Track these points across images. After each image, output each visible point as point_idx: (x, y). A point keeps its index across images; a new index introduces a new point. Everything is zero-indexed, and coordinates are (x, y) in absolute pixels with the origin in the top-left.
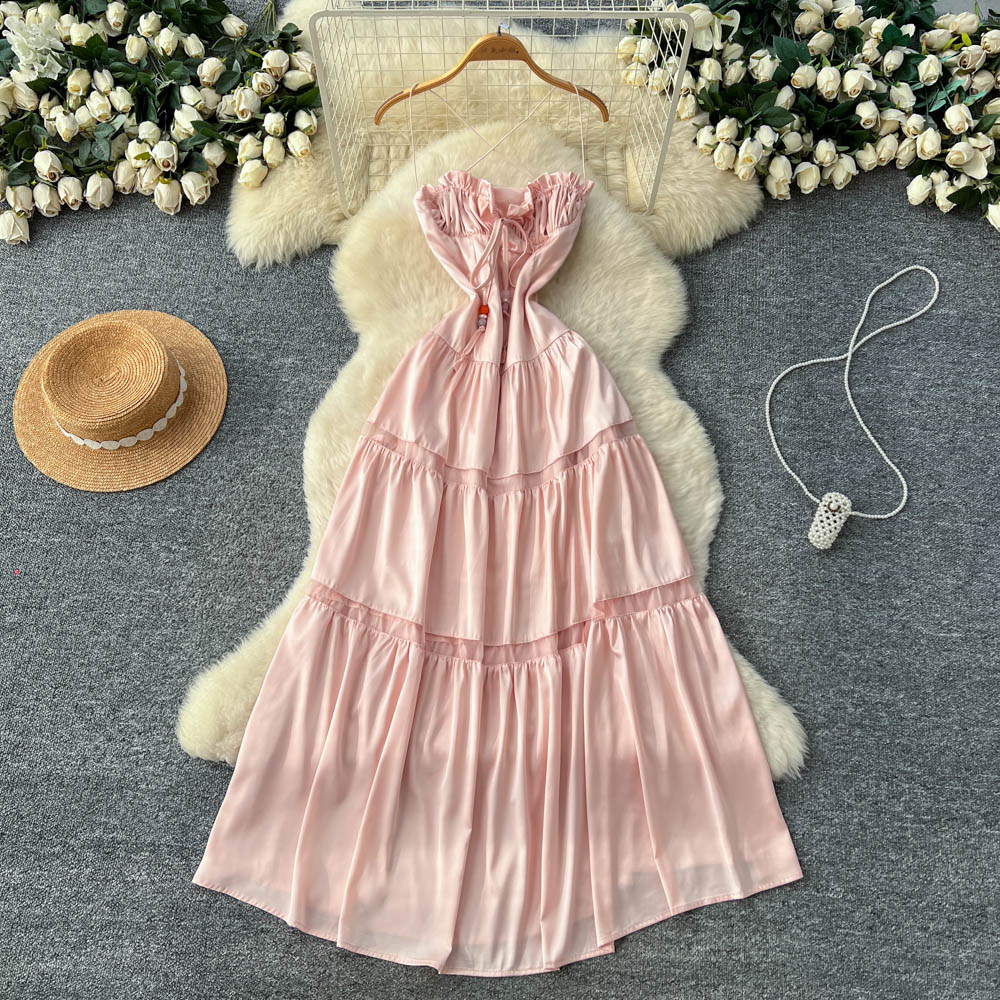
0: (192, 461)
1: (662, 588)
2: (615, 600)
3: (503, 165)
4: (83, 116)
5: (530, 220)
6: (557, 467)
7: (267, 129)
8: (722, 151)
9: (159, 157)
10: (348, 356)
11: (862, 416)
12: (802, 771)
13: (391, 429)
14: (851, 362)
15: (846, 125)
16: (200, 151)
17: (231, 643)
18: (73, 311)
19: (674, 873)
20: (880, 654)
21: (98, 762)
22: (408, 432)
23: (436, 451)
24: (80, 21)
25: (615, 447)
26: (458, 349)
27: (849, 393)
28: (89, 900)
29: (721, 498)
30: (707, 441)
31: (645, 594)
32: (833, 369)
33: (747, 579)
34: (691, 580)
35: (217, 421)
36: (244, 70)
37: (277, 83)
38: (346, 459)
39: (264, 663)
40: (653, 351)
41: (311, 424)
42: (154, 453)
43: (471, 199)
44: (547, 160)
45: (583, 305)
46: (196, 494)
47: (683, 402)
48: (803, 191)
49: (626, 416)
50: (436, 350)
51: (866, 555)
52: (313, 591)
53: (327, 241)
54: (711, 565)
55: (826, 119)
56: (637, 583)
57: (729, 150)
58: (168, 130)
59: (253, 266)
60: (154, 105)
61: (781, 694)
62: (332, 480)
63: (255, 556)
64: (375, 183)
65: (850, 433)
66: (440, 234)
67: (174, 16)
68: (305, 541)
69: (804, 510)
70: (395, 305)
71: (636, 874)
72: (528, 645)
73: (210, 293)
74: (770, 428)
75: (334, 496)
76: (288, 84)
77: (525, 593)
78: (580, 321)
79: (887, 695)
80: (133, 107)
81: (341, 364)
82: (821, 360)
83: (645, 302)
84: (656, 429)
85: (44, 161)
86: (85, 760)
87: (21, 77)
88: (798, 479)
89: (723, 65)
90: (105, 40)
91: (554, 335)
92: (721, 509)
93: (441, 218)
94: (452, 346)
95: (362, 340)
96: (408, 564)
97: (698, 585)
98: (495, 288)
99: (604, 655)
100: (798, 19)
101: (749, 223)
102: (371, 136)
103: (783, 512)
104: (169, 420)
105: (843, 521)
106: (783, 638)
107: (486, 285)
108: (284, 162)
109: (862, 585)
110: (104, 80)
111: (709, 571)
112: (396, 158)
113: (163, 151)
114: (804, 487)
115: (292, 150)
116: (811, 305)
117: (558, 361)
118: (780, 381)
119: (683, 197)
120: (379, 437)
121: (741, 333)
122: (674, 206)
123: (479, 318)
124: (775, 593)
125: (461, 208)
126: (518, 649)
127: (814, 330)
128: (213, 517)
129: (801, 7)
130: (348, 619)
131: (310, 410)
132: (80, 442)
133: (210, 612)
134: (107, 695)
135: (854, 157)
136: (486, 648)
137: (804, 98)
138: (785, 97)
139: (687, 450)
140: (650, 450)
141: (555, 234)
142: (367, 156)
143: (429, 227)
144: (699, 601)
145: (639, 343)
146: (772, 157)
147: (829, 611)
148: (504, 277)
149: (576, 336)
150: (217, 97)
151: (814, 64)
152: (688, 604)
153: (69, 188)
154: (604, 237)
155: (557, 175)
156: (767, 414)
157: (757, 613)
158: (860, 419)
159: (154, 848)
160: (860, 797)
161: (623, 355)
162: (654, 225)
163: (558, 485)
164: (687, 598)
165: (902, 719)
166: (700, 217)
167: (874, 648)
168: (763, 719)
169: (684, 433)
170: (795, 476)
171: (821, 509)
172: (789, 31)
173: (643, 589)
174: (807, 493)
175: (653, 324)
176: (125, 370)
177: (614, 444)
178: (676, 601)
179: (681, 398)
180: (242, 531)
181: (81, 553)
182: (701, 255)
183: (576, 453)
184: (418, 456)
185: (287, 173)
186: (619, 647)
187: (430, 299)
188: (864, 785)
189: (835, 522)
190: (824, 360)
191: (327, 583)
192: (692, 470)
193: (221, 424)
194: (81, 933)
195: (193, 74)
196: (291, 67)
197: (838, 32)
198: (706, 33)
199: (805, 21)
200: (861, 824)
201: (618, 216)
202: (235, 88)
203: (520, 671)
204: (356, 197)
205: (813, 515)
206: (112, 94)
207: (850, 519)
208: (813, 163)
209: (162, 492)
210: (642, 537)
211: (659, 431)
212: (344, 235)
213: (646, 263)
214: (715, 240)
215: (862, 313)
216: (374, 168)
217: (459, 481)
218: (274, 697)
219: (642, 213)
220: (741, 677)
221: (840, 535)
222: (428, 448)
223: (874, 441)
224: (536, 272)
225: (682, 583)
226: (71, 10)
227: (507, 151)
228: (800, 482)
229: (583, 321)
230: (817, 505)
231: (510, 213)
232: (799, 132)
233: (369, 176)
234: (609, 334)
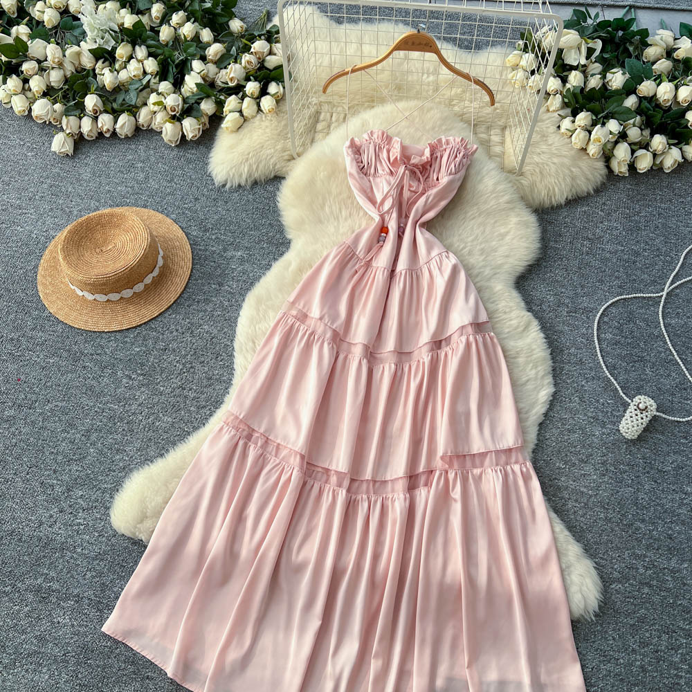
0: (157, 316)
1: (498, 452)
2: (458, 457)
3: (412, 130)
4: (123, 75)
5: (427, 169)
6: (425, 350)
7: (247, 92)
8: (578, 135)
9: (168, 104)
10: (282, 255)
11: (671, 341)
12: (596, 615)
13: (304, 307)
14: (666, 299)
15: (676, 125)
16: (199, 104)
17: (163, 452)
18: (93, 204)
19: (481, 683)
20: (671, 528)
21: (50, 527)
22: (315, 311)
23: (334, 327)
24: (132, 13)
25: (471, 338)
26: (361, 256)
27: (662, 322)
28: (24, 632)
29: (551, 390)
30: (545, 344)
31: (483, 455)
32: (650, 303)
33: (566, 455)
34: (521, 449)
35: (179, 291)
36: (238, 54)
37: (259, 63)
38: (268, 327)
39: (182, 469)
40: (510, 274)
41: (246, 299)
42: (131, 308)
43: (385, 151)
44: (446, 129)
45: (460, 235)
46: (156, 340)
47: (529, 314)
48: (638, 171)
49: (483, 317)
50: (345, 255)
51: (665, 448)
52: (227, 419)
53: (279, 174)
54: (539, 440)
55: (661, 119)
56: (477, 446)
57: (584, 134)
58: (180, 88)
59: (224, 186)
60: (172, 70)
61: (585, 550)
62: (256, 341)
63: (191, 390)
64: (319, 136)
65: (661, 353)
66: (358, 173)
67: (197, 15)
68: (229, 383)
69: (617, 407)
70: (321, 222)
71: (450, 680)
72: (385, 482)
73: (191, 201)
74: (596, 341)
75: (255, 352)
76: (266, 64)
77: (387, 442)
78: (456, 246)
79: (673, 563)
80: (158, 72)
81: (275, 259)
82: (642, 295)
83: (508, 238)
84: (507, 330)
85: (91, 101)
86: (41, 524)
87: (86, 46)
88: (615, 382)
89: (586, 77)
90: (148, 28)
91: (435, 253)
92: (551, 398)
93: (362, 162)
94: (357, 253)
95: (292, 244)
96: (301, 407)
97: (526, 454)
98: (394, 215)
99: (444, 498)
100: (646, 50)
101: (595, 191)
102: (320, 104)
103: (600, 407)
104: (145, 285)
105: (648, 419)
106: (590, 504)
107: (388, 212)
108: (256, 116)
109: (660, 471)
110: (141, 52)
111: (537, 445)
112: (336, 121)
113: (172, 100)
114: (619, 389)
115: (262, 108)
116: (637, 254)
117: (436, 272)
118: (608, 307)
119: (545, 165)
120: (294, 312)
121: (580, 268)
122: (537, 171)
123: (380, 236)
124: (588, 468)
125: (377, 156)
126: (377, 485)
127: (639, 273)
128: (165, 357)
129: (649, 43)
130: (250, 444)
131: (248, 289)
132: (80, 293)
133: (151, 427)
134: (66, 478)
135: (681, 149)
136: (352, 480)
137: (645, 104)
138: (631, 102)
139: (529, 349)
140: (501, 345)
141: (444, 180)
142: (316, 117)
143: (352, 167)
144: (526, 466)
145: (500, 266)
146: (616, 143)
147: (630, 489)
148: (402, 209)
149: (451, 255)
150: (217, 70)
151: (655, 80)
152: (517, 468)
153: (105, 121)
154: (481, 187)
155: (451, 139)
156: (595, 330)
157: (571, 483)
158: (669, 343)
159: (78, 599)
160: (643, 644)
161: (486, 273)
162: (521, 184)
163: (424, 363)
164: (516, 462)
165: (685, 584)
166: (556, 181)
167: (666, 523)
168: (568, 567)
169: (528, 336)
170: (613, 380)
171: (632, 408)
172: (638, 57)
173: (481, 451)
174: (622, 394)
175: (512, 254)
176: (119, 245)
177: (471, 336)
178: (507, 464)
179: (529, 311)
180: (184, 370)
181: (67, 372)
182: (555, 209)
183: (441, 341)
184: (320, 330)
185: (257, 123)
186: (457, 493)
187: (346, 219)
188: (647, 635)
189: (642, 419)
190: (644, 295)
191: (238, 414)
192: (531, 365)
193: (182, 293)
194: (12, 657)
195: (203, 54)
196: (271, 53)
197: (676, 61)
198: (575, 53)
199: (651, 52)
200: (642, 667)
201: (493, 173)
202: (230, 64)
203: (376, 502)
204: (303, 145)
205: (625, 411)
206: (145, 62)
207: (655, 418)
208: (648, 150)
209: (132, 336)
210: (486, 411)
211: (508, 332)
212: (291, 170)
213: (512, 209)
214: (567, 199)
215: (677, 264)
216: (320, 126)
217: (349, 352)
218: (186, 495)
219: (514, 173)
220: (553, 532)
221: (646, 430)
222: (329, 324)
223: (679, 361)
224: (427, 207)
225: (513, 451)
226: (127, 6)
227: (417, 120)
228: (616, 385)
229: (459, 246)
230: (629, 405)
231: (413, 161)
232: (640, 128)
233: (315, 132)
234: (478, 257)
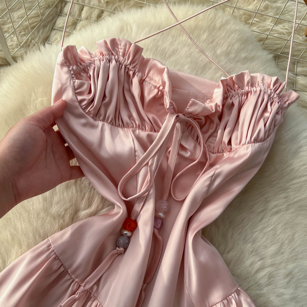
94: (72, 269)
112: (87, 19)
148: (164, 188)
155: (259, 76)
204: (26, 45)
216: (61, 22)
229: (252, 264)
233: (53, 29)
234: (282, 291)
